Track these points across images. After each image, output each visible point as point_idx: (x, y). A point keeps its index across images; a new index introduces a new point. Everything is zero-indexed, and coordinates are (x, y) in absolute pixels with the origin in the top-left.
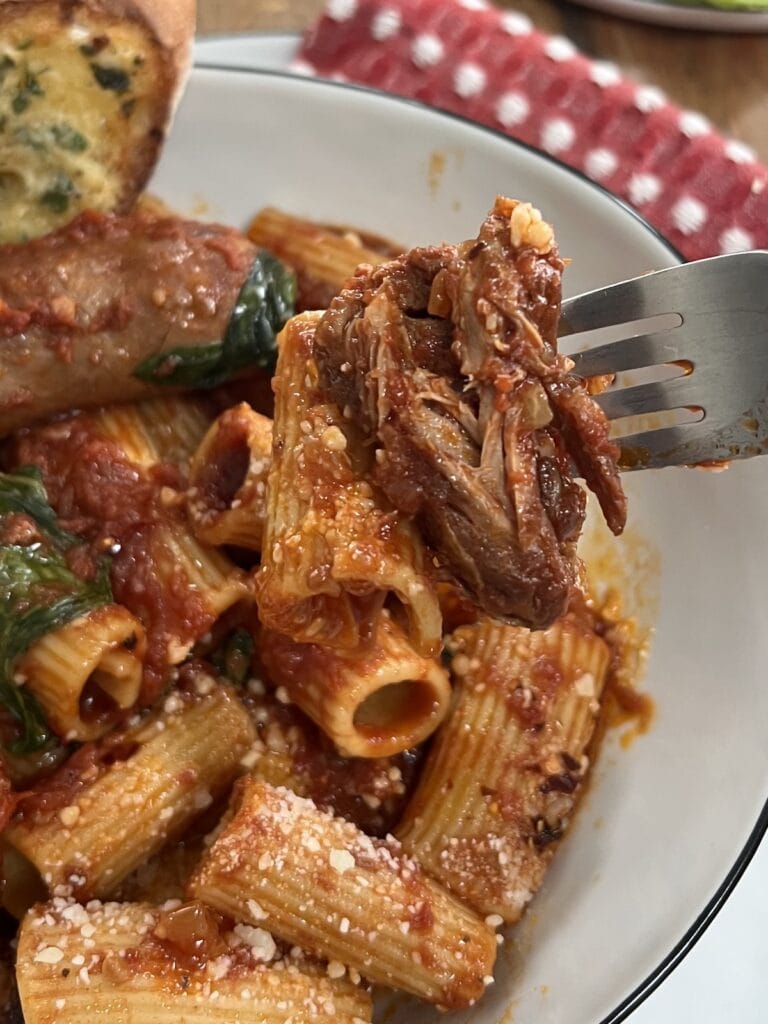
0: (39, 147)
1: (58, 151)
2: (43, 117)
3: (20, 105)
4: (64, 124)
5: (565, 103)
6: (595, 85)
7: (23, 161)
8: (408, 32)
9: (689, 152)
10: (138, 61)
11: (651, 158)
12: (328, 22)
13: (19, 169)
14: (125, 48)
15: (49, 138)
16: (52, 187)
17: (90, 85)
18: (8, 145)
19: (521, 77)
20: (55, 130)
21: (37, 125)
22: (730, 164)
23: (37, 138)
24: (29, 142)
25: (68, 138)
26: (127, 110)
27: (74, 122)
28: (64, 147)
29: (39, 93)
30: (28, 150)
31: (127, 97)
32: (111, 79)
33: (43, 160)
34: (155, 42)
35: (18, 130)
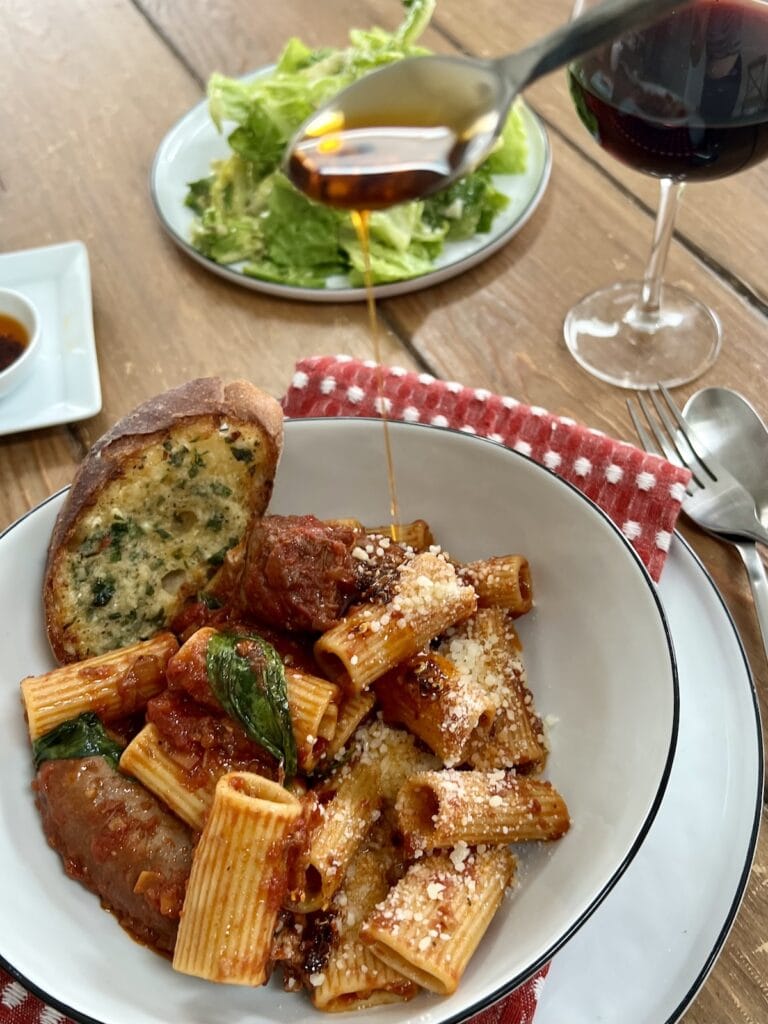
0: (204, 495)
1: (214, 496)
2: (205, 478)
3: (193, 473)
4: (217, 481)
5: (438, 406)
6: (452, 393)
7: (195, 505)
8: (342, 386)
9: (512, 417)
10: (256, 444)
11: (493, 425)
12: (294, 391)
13: (193, 509)
14: (250, 438)
15: (210, 490)
16: (212, 518)
17: (231, 459)
18: (186, 496)
19: (411, 397)
20: (212, 485)
21: (202, 483)
22: (536, 418)
23: (203, 491)
24: (198, 493)
25: (219, 490)
26: (252, 472)
27: (223, 481)
28: (218, 494)
29: (204, 466)
30: (198, 498)
31: (251, 464)
32: (242, 455)
33: (206, 502)
34: (265, 433)
35: (192, 487)
